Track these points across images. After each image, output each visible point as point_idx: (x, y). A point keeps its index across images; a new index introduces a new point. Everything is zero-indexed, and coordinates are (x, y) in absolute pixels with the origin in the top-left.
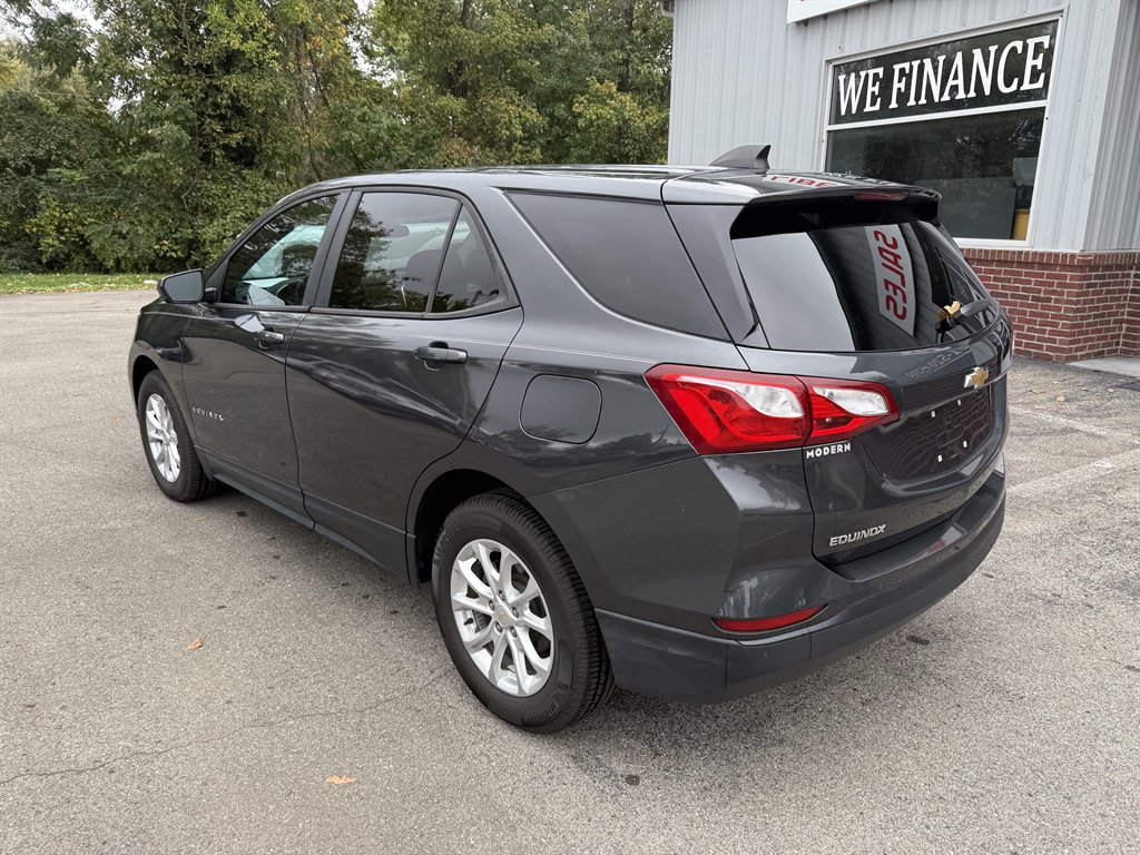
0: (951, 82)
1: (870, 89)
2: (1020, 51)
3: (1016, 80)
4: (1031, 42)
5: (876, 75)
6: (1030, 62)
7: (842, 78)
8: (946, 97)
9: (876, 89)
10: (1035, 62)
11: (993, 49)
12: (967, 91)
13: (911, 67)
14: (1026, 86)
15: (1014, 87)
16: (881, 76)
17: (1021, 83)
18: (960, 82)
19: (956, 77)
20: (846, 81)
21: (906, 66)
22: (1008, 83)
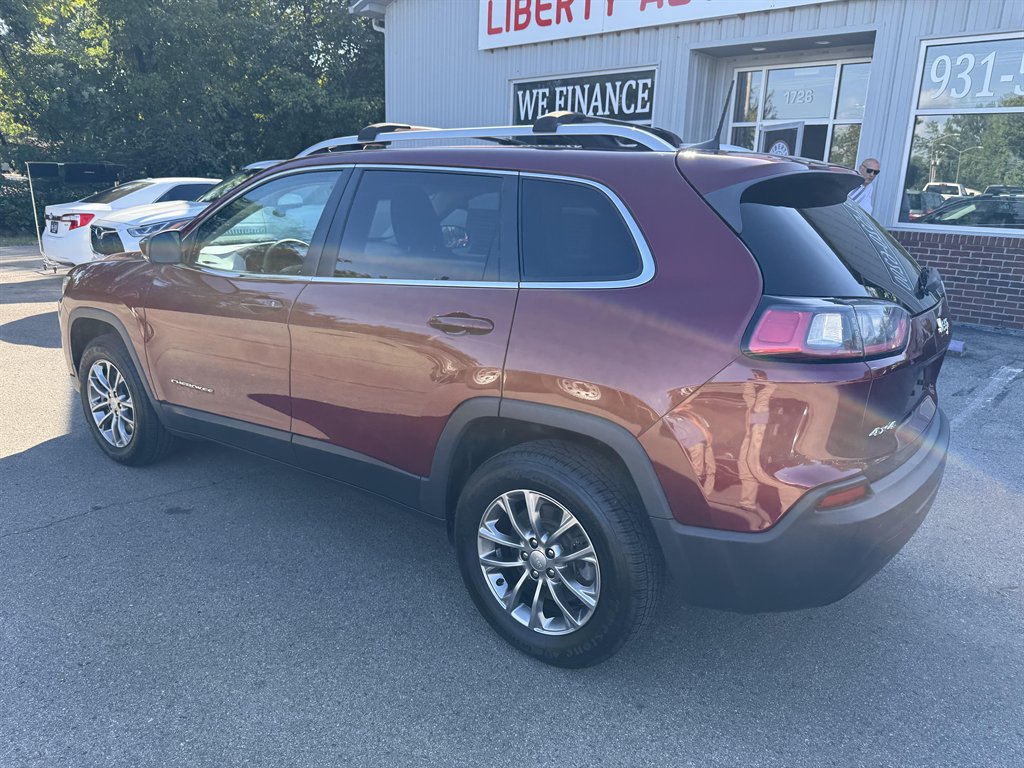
0: (593, 104)
1: (540, 104)
2: (634, 87)
3: (633, 106)
4: (641, 82)
5: (544, 94)
6: (640, 95)
7: (520, 93)
8: (591, 114)
9: (545, 103)
10: (643, 95)
11: (618, 84)
12: (604, 110)
13: (567, 90)
14: (639, 110)
15: (632, 110)
16: (547, 94)
17: (636, 108)
18: (599, 104)
19: (596, 100)
20: (524, 96)
21: (564, 89)
22: (628, 108)
